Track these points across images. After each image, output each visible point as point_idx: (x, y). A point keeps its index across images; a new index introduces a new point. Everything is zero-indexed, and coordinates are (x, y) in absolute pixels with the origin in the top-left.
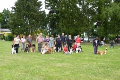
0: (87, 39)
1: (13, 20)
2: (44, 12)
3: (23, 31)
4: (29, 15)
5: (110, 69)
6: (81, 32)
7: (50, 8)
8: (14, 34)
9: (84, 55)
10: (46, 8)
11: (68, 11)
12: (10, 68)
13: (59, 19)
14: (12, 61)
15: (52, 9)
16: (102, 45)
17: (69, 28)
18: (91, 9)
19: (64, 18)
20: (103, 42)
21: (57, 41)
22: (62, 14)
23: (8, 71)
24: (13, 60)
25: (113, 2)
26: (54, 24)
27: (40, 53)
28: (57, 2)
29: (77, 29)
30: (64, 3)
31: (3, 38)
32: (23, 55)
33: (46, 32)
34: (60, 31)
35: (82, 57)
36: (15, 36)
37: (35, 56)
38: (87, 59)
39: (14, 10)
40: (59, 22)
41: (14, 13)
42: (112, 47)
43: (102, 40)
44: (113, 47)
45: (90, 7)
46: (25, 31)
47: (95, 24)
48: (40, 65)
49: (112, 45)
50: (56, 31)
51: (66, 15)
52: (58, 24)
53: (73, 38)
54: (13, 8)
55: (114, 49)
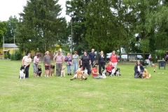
0: (125, 57)
1: (21, 31)
2: (64, 19)
3: (34, 46)
4: (43, 24)
5: (163, 100)
6: (116, 46)
7: (72, 13)
8: (22, 50)
9: (122, 79)
10: (67, 14)
11: (98, 17)
12: (16, 100)
13: (86, 29)
14: (19, 89)
15: (75, 14)
16: (147, 64)
17: (99, 42)
18: (130, 14)
19: (92, 27)
20: (148, 61)
21: (82, 59)
22: (90, 21)
23: (12, 104)
24: (21, 87)
25: (161, 3)
26: (79, 35)
27: (58, 77)
28: (82, 5)
29: (110, 43)
30: (91, 6)
31: (8, 56)
32: (35, 80)
33: (68, 47)
34: (88, 46)
35: (120, 82)
36: (24, 53)
37: (53, 82)
38: (127, 84)
39: (22, 17)
40: (86, 33)
41: (22, 21)
42: (161, 68)
43: (147, 58)
44: (163, 68)
45: (129, 10)
46: (37, 46)
47: (137, 35)
48: (60, 94)
49: (162, 64)
50: (81, 46)
51: (96, 23)
52: (84, 36)
53: (105, 55)
54: (21, 15)
55: (165, 71)
